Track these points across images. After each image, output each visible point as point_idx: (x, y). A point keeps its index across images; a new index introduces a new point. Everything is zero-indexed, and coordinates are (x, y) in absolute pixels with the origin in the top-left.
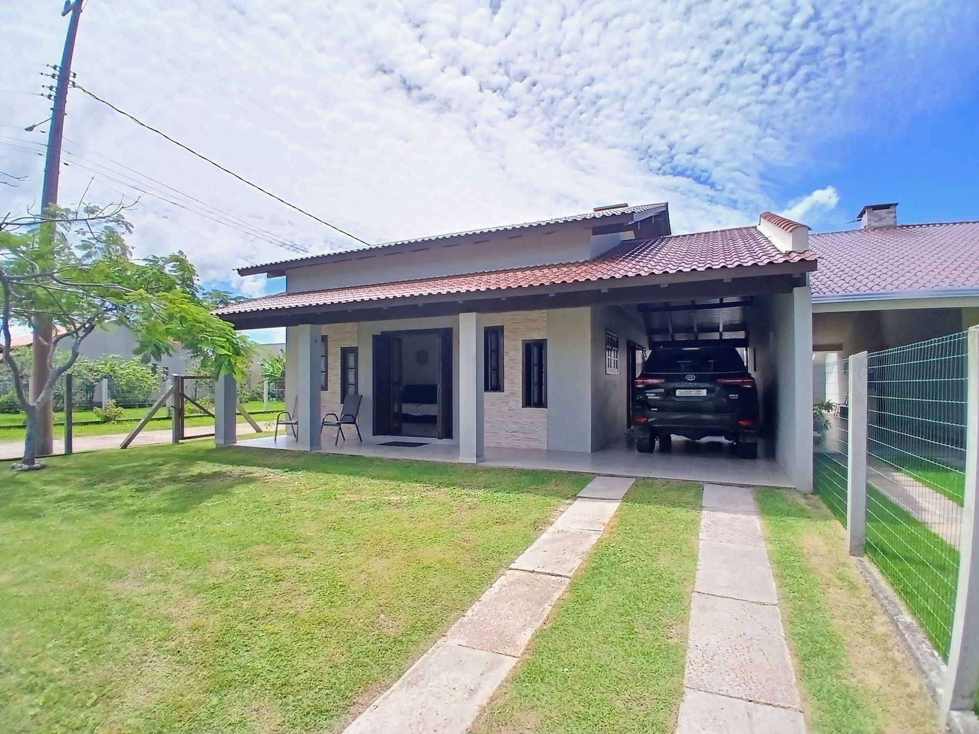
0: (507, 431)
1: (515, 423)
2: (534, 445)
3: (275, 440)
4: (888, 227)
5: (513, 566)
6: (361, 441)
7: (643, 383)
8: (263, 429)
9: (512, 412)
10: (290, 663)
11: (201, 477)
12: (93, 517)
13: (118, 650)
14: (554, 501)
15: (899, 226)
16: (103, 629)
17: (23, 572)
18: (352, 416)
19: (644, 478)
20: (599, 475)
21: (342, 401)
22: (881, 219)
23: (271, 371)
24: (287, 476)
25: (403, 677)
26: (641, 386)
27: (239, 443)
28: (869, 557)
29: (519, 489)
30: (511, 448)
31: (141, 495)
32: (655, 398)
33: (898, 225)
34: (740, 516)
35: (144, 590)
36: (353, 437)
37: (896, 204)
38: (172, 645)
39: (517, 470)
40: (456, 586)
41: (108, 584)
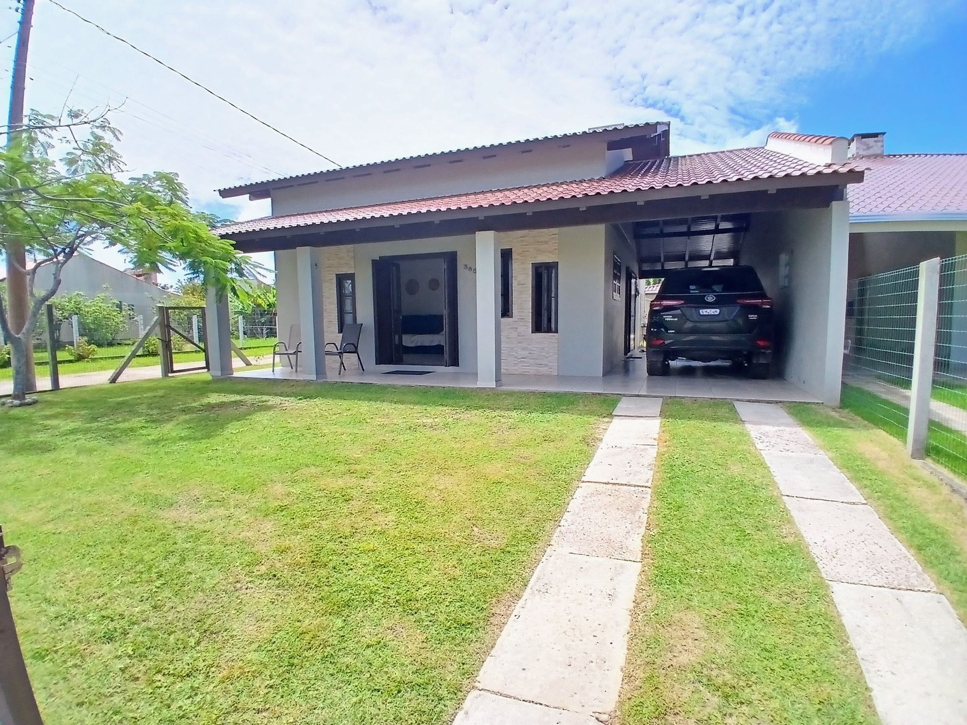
0: (516, 357)
1: (524, 349)
2: (544, 370)
3: (273, 371)
4: (876, 156)
5: (584, 479)
6: (363, 370)
7: (660, 305)
8: (253, 362)
9: (521, 337)
10: (403, 578)
11: (211, 407)
12: (111, 448)
13: (202, 579)
14: (592, 419)
15: (886, 156)
16: (174, 560)
17: (54, 507)
18: (354, 345)
19: (671, 397)
20: (624, 395)
21: (341, 330)
22: (869, 148)
23: (241, 307)
24: (304, 403)
25: (530, 585)
26: (657, 308)
27: (236, 374)
28: (934, 460)
29: (552, 410)
30: (520, 374)
31: (154, 425)
32: (671, 319)
33: (885, 154)
34: (785, 428)
35: (204, 516)
36: (353, 367)
37: (884, 134)
38: (263, 569)
39: (540, 393)
40: (537, 499)
41: (160, 513)
